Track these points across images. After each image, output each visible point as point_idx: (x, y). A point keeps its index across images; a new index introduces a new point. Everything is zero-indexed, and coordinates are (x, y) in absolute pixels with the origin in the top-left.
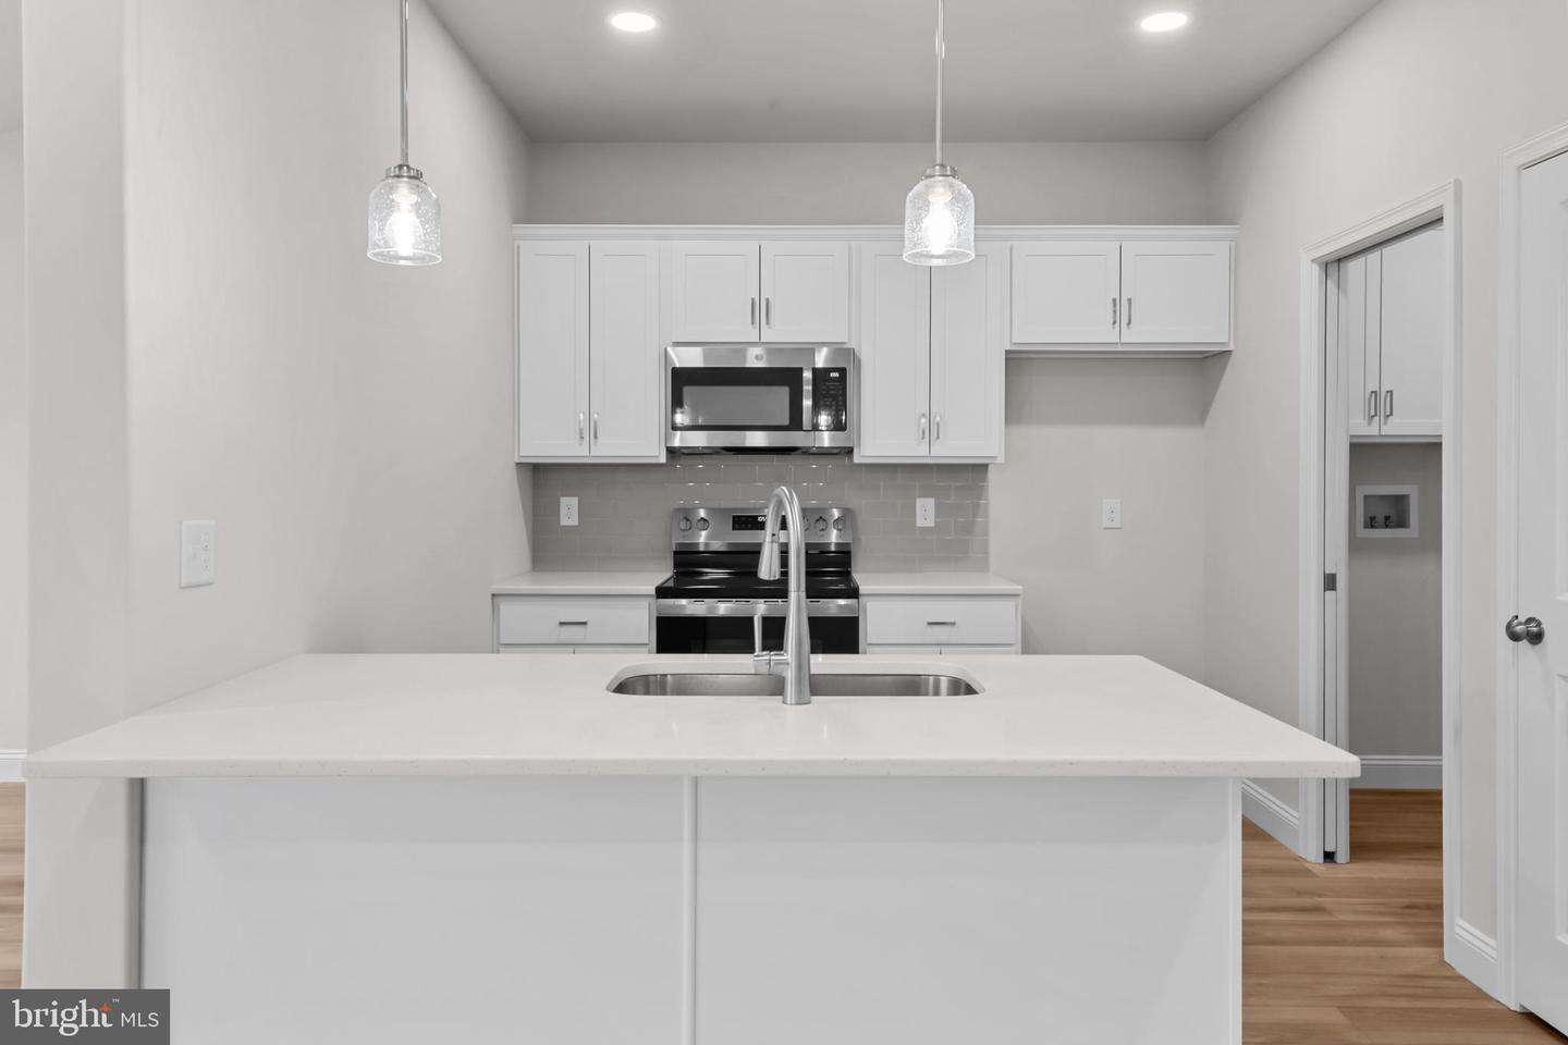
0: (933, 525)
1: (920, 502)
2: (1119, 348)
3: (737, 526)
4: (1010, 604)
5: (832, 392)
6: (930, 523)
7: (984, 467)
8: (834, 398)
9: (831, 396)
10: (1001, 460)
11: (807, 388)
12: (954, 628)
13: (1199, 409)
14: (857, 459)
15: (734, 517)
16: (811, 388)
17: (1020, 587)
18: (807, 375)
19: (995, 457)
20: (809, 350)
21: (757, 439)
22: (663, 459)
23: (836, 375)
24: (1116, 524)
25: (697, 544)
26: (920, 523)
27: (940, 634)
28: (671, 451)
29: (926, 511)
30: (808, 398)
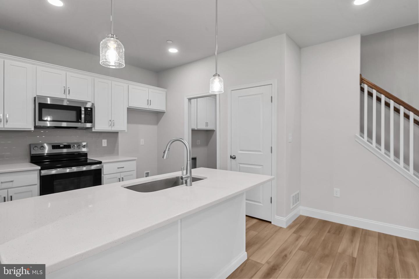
0: (106, 146)
1: (104, 141)
2: (148, 109)
3: (54, 148)
4: (135, 162)
5: (89, 114)
6: (106, 145)
7: (118, 132)
8: (89, 115)
9: (88, 114)
10: (126, 131)
11: (83, 112)
12: (123, 168)
13: (157, 122)
14: (93, 130)
15: (52, 146)
16: (84, 112)
17: (137, 158)
18: (83, 109)
19: (125, 130)
20: (86, 103)
21: (64, 124)
22: (33, 129)
23: (90, 109)
24: (143, 144)
25: (44, 154)
26: (104, 145)
27: (121, 170)
28: (35, 127)
29: (104, 143)
30: (83, 115)
